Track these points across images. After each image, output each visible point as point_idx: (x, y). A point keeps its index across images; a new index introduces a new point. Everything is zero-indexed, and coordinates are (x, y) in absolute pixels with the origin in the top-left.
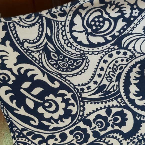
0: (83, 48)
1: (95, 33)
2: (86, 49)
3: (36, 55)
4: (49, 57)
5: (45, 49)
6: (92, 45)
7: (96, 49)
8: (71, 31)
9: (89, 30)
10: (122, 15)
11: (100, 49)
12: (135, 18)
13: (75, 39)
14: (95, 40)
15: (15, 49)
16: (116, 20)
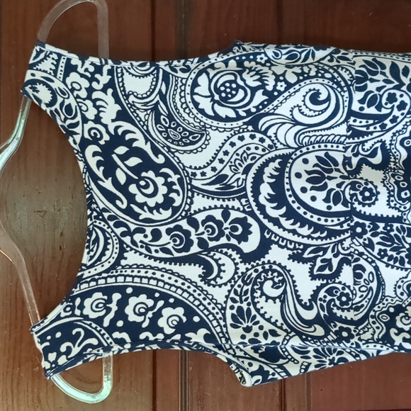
0: (204, 119)
1: (224, 101)
2: (209, 121)
3: (142, 115)
4: (158, 121)
5: (155, 109)
6: (217, 117)
7: (222, 124)
8: (193, 93)
9: (217, 97)
10: (263, 86)
11: (228, 125)
12: (280, 93)
13: (196, 104)
14: (223, 111)
15: (118, 101)
16: (254, 90)
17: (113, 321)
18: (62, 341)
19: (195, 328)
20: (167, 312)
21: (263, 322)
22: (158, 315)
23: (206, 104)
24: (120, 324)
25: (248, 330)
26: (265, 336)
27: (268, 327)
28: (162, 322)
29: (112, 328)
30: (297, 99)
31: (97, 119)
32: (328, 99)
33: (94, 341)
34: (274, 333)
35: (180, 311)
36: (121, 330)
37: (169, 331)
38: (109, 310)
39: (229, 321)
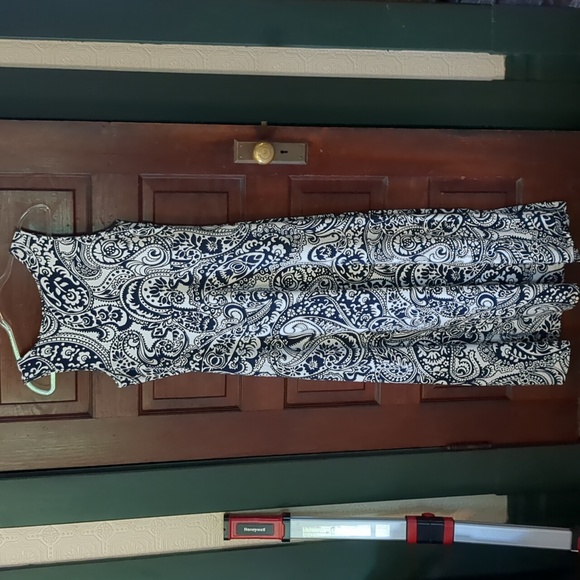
0: (99, 263)
1: (108, 255)
2: (101, 265)
3: (68, 262)
4: (76, 265)
5: (75, 260)
6: (105, 263)
7: (108, 266)
8: (93, 252)
9: (105, 254)
10: (128, 248)
11: (111, 266)
12: (136, 252)
13: (95, 257)
14: (108, 260)
15: (56, 256)
16: (123, 250)
17: (55, 358)
18: (31, 367)
19: (95, 361)
20: (81, 354)
21: (128, 358)
22: (77, 355)
23: (100, 257)
24: (59, 359)
25: (121, 362)
26: (129, 365)
27: (130, 360)
28: (79, 359)
29: (55, 362)
30: (145, 254)
31: (46, 265)
32: (160, 254)
33: (46, 368)
34: (133, 364)
35: (88, 353)
36: (59, 362)
37: (82, 363)
38: (53, 353)
39: (112, 358)
